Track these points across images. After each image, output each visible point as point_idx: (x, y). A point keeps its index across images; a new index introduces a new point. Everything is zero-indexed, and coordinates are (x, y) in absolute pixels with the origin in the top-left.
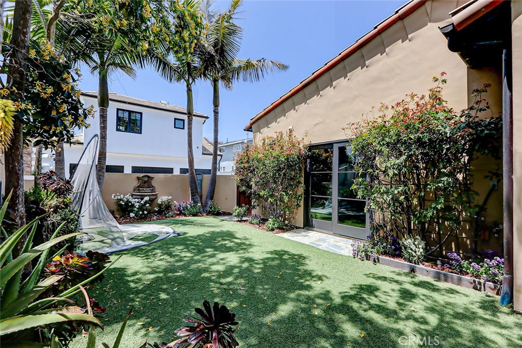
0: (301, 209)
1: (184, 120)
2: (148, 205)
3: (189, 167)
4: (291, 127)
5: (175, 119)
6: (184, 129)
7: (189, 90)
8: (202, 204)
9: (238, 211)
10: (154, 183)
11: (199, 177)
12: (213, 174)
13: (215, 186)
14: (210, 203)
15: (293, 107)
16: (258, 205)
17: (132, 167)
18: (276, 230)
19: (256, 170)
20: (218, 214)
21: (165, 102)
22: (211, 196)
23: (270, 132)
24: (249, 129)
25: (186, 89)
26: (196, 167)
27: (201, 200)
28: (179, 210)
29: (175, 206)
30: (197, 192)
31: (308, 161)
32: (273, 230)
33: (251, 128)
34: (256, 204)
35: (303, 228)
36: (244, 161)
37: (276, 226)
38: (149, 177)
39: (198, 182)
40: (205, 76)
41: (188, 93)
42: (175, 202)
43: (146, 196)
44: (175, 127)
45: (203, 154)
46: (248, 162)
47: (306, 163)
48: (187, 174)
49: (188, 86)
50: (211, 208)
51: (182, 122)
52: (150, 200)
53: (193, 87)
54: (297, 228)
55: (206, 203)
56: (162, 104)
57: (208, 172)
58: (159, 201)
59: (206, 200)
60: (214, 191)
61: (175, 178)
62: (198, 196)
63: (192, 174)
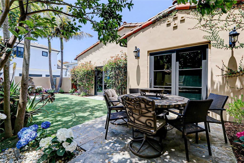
0: (94, 89)
1: (47, 52)
2: (31, 89)
3: (50, 74)
4: (90, 60)
5: (43, 52)
6: (47, 56)
7: (49, 42)
8: (56, 89)
9: (71, 90)
10: (33, 80)
11: (55, 78)
12: (61, 77)
13: (62, 82)
14: (60, 89)
15: (91, 53)
16: (79, 89)
17: (19, 74)
18: (84, 96)
19: (77, 75)
20: (63, 93)
21: (37, 43)
22: (60, 86)
23: (83, 61)
24: (76, 59)
25: (48, 41)
26: (53, 74)
27: (56, 88)
28: (46, 91)
29: (44, 90)
30: (54, 84)
31: (96, 72)
32: (83, 96)
33: (77, 59)
34: (78, 88)
35: (94, 95)
36: (73, 72)
37: (84, 95)
38: (31, 78)
39: (54, 80)
40: (57, 36)
41: (48, 43)
42: (43, 88)
43: (30, 86)
44: (43, 55)
45: (58, 68)
46: (74, 72)
47: (95, 73)
48: (49, 77)
49: (48, 40)
50: (60, 90)
51: (46, 53)
52: (31, 88)
53: (51, 41)
54: (92, 95)
55: (58, 89)
56: (35, 44)
57: (58, 76)
58: (36, 88)
59: (58, 88)
60: (61, 84)
61: (43, 79)
62: (54, 86)
63: (51, 77)
